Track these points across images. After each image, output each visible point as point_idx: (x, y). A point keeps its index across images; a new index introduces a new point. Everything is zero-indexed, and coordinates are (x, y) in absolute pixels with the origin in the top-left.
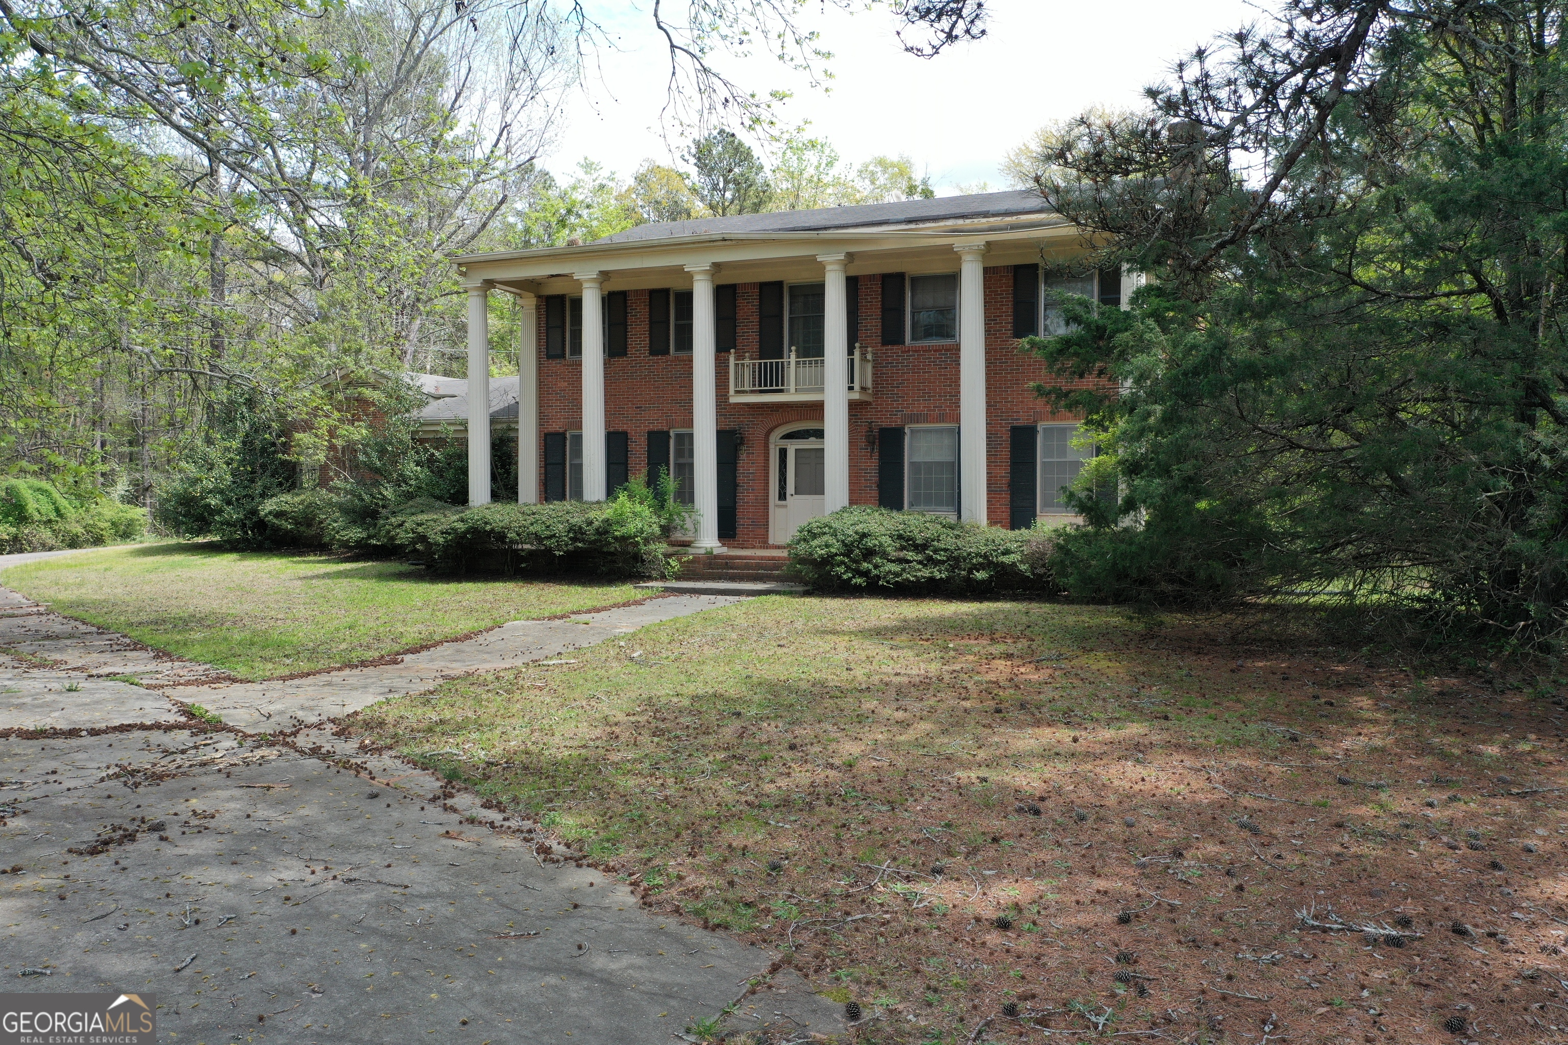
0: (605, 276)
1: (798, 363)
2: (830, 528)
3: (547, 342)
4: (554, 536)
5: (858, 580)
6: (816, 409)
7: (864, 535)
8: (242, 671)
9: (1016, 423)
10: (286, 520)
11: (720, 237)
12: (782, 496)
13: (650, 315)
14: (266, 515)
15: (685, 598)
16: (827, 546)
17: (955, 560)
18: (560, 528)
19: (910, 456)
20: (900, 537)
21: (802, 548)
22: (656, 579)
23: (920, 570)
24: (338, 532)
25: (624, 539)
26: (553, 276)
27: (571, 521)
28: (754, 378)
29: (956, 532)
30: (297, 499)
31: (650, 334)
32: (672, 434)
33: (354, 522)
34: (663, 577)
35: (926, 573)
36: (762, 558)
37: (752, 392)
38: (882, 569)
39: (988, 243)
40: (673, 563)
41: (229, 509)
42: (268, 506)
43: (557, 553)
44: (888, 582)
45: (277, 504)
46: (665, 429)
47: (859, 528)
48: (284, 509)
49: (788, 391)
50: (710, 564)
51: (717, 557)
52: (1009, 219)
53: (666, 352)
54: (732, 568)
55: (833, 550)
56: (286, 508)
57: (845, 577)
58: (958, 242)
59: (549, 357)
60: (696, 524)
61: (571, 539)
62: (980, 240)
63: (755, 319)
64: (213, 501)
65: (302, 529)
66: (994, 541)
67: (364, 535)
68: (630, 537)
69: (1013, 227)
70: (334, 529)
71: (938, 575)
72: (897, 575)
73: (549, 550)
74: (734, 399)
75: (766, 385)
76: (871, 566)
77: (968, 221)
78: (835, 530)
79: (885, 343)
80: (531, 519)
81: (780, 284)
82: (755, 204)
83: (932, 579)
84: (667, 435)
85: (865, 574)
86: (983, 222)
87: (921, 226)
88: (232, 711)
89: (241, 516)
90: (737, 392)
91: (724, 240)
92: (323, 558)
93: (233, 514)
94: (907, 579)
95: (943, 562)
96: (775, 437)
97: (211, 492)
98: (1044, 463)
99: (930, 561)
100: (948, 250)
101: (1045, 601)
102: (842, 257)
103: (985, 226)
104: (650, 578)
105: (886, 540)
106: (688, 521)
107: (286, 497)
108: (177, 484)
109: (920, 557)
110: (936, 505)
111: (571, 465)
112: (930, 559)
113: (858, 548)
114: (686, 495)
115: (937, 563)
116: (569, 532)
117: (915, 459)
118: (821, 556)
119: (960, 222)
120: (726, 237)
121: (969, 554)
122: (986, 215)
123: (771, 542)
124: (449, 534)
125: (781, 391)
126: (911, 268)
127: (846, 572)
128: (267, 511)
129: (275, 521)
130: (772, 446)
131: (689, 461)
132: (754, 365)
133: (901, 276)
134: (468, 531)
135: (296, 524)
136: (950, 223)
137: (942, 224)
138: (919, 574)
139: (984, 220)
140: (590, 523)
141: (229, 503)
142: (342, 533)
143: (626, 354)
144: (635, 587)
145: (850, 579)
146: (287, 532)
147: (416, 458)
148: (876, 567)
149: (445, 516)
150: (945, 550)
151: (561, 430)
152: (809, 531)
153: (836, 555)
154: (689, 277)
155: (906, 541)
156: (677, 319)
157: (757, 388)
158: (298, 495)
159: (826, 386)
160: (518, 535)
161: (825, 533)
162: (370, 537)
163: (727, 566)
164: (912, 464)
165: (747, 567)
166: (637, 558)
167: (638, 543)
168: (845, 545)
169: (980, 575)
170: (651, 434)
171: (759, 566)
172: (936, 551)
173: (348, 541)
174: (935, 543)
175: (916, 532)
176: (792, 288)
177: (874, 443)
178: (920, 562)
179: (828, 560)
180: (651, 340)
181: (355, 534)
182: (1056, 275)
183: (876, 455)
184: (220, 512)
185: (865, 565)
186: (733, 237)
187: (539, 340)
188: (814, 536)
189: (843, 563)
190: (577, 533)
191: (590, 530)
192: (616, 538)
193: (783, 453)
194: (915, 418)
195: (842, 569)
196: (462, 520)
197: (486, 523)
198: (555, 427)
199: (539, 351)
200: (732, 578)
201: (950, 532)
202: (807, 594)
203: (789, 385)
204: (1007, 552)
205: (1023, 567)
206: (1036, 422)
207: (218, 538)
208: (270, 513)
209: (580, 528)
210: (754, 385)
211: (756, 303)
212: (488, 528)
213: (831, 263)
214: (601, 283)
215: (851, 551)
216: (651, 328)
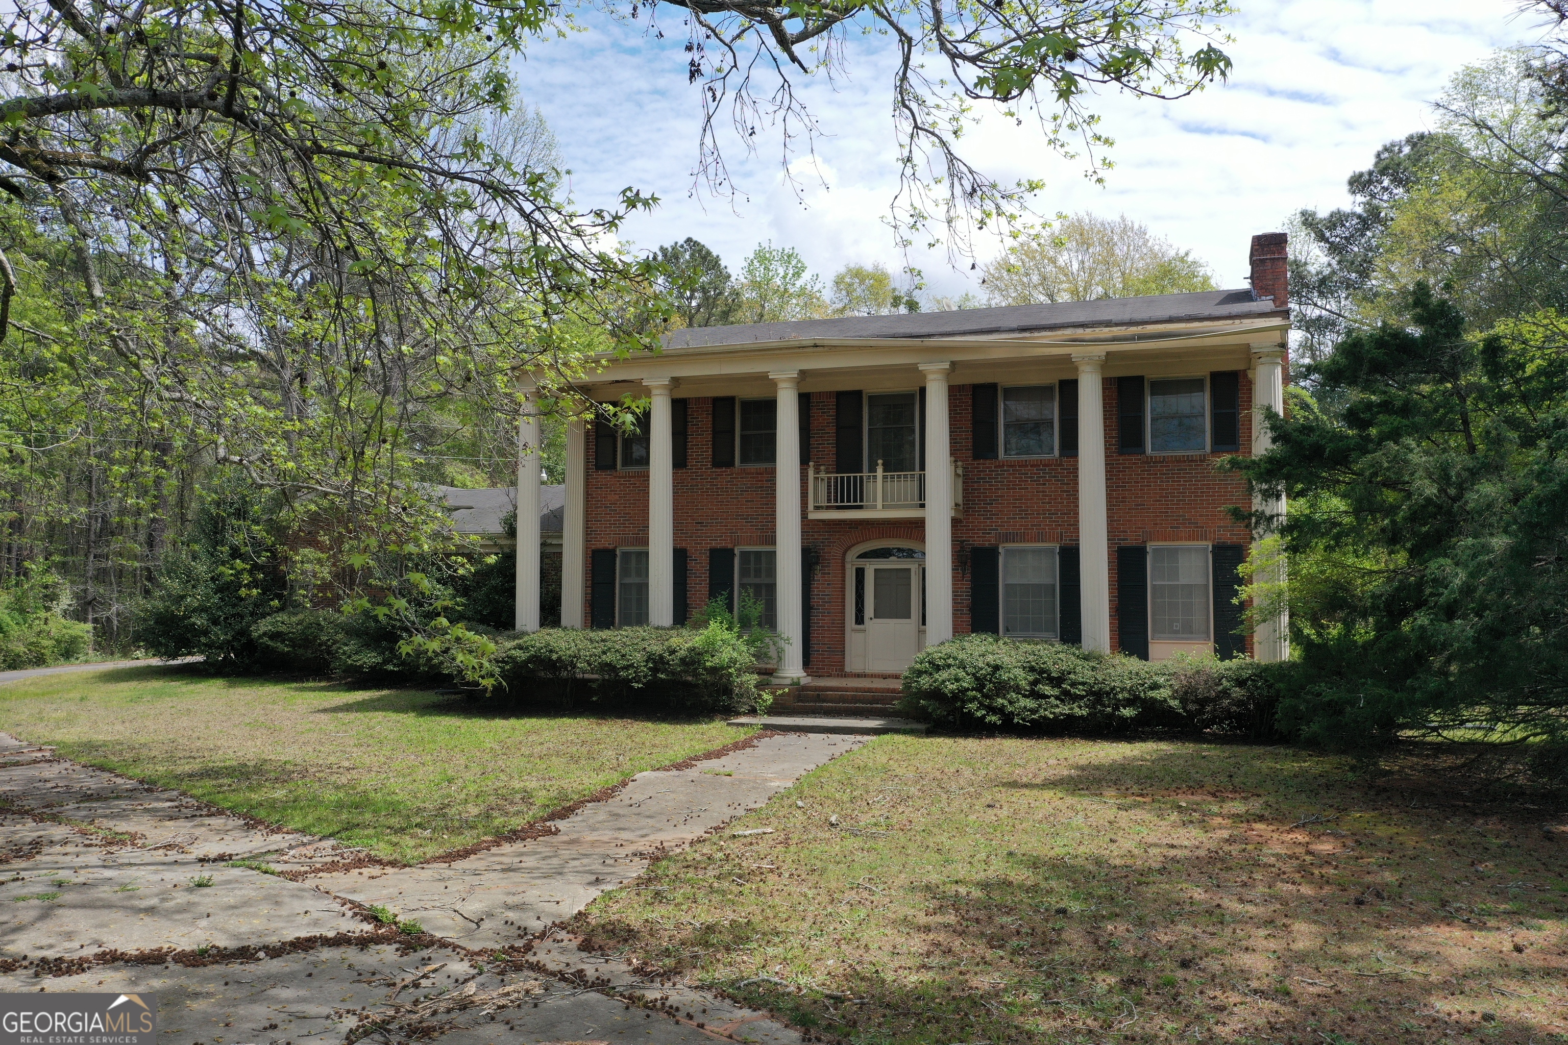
0: (676, 382)
1: (885, 477)
2: (955, 659)
3: (596, 452)
4: (632, 665)
5: (993, 718)
6: (916, 528)
7: (997, 668)
8: (383, 851)
9: (1123, 543)
10: (283, 642)
11: (812, 343)
12: (860, 620)
13: (713, 424)
14: (260, 637)
15: (792, 737)
16: (957, 680)
17: (1097, 695)
18: (638, 657)
19: (1004, 579)
20: (1032, 669)
21: (925, 682)
22: (745, 714)
23: (1057, 706)
24: (349, 657)
25: (714, 670)
26: (617, 382)
27: (648, 649)
28: (829, 493)
29: (1091, 664)
30: (294, 619)
31: (713, 445)
32: (736, 551)
33: (367, 645)
34: (753, 712)
35: (1064, 709)
36: (857, 690)
37: (828, 508)
38: (1016, 705)
39: (1108, 353)
40: (765, 696)
41: (215, 629)
42: (264, 626)
43: (635, 685)
44: (1024, 720)
45: (273, 624)
46: (730, 546)
47: (990, 658)
48: (280, 629)
49: (874, 507)
50: (799, 696)
51: (805, 688)
52: (1134, 330)
53: (731, 464)
54: (824, 701)
55: (965, 685)
56: (283, 628)
57: (979, 714)
58: (1075, 352)
59: (599, 467)
60: (780, 653)
61: (650, 669)
62: (1100, 350)
63: (832, 430)
64: (199, 621)
65: (300, 651)
66: (1137, 674)
67: (380, 659)
68: (723, 668)
69: (1142, 337)
70: (344, 653)
71: (1078, 712)
72: (1033, 711)
73: (627, 681)
74: (813, 516)
75: (849, 501)
76: (1006, 703)
77: (1088, 330)
78: (962, 661)
79: (976, 457)
80: (602, 647)
81: (859, 394)
82: (724, 312)
83: (1070, 717)
84: (731, 553)
85: (1000, 711)
86: (1105, 332)
87: (1036, 334)
88: (424, 914)
89: (229, 637)
90: (817, 508)
91: (816, 346)
92: (323, 684)
93: (220, 635)
94: (1045, 718)
95: (1082, 697)
96: (851, 555)
97: (195, 610)
98: (1154, 587)
99: (1066, 697)
100: (1066, 360)
101: (1189, 741)
102: (946, 366)
103: (1109, 335)
104: (738, 714)
105: (1019, 672)
106: (772, 648)
107: (282, 617)
108: (160, 605)
109: (1056, 692)
110: (1034, 630)
111: (621, 584)
112: (1066, 693)
113: (990, 681)
114: (769, 619)
115: (1075, 698)
116: (647, 661)
117: (1011, 581)
118: (952, 692)
119: (1080, 331)
120: (818, 343)
121: (1113, 689)
122: (1108, 324)
123: (848, 669)
124: (507, 663)
125: (860, 507)
126: (1005, 380)
127: (978, 709)
128: (261, 632)
129: (269, 643)
130: (848, 566)
131: (768, 581)
132: (829, 478)
133: (993, 387)
134: (530, 660)
135: (293, 646)
136: (1069, 332)
137: (1059, 333)
138: (1057, 710)
139: (1107, 329)
140: (673, 652)
141: (215, 622)
142: (354, 657)
143: (686, 466)
144: (729, 724)
145: (984, 716)
146: (283, 654)
147: (438, 575)
148: (1011, 703)
149: (497, 643)
150: (1083, 684)
151: (611, 547)
152: (930, 663)
153: (968, 689)
154: (774, 384)
155: (1040, 674)
156: (743, 429)
157: (839, 504)
158: (295, 614)
159: (927, 502)
160: (590, 665)
161: (949, 666)
162: (386, 662)
163: (818, 699)
164: (1006, 586)
165: (843, 699)
166: (727, 690)
167: (731, 674)
168: (977, 679)
169: (1127, 712)
170: (713, 552)
171: (855, 700)
172: (1074, 684)
173: (361, 666)
174: (1072, 676)
175: (1050, 663)
176: (871, 398)
177: (966, 563)
178: (1057, 698)
179: (960, 696)
180: (713, 451)
181: (370, 659)
182: (1163, 387)
183: (968, 576)
184: (206, 633)
185: (1000, 701)
186: (826, 343)
187: (587, 449)
188: (938, 668)
189: (974, 698)
190: (658, 662)
191: (674, 660)
192: (705, 669)
193: (860, 574)
194: (1008, 538)
195: (972, 706)
196: (520, 647)
197: (551, 651)
198: (604, 543)
199: (587, 461)
200: (829, 713)
201: (1086, 664)
202: (930, 733)
203: (875, 500)
204: (1155, 686)
205: (1174, 703)
206: (1145, 542)
207: (199, 658)
208: (265, 634)
209: (661, 656)
210: (829, 501)
211: (832, 412)
212: (554, 657)
213: (934, 372)
214: (671, 390)
215: (984, 686)
216: (713, 438)
